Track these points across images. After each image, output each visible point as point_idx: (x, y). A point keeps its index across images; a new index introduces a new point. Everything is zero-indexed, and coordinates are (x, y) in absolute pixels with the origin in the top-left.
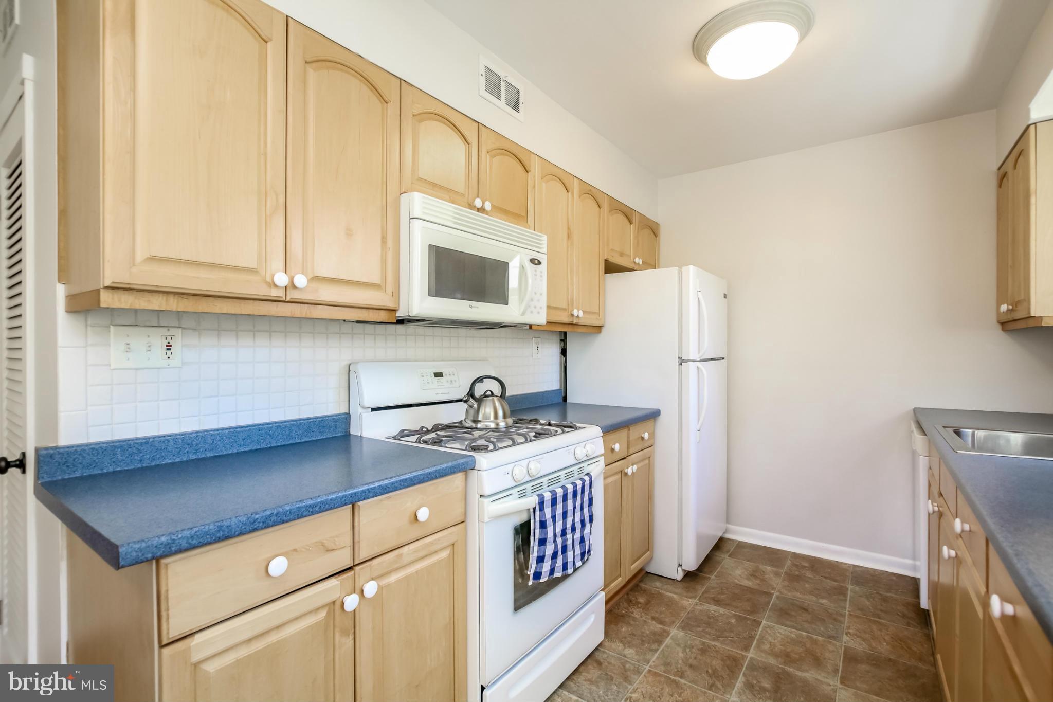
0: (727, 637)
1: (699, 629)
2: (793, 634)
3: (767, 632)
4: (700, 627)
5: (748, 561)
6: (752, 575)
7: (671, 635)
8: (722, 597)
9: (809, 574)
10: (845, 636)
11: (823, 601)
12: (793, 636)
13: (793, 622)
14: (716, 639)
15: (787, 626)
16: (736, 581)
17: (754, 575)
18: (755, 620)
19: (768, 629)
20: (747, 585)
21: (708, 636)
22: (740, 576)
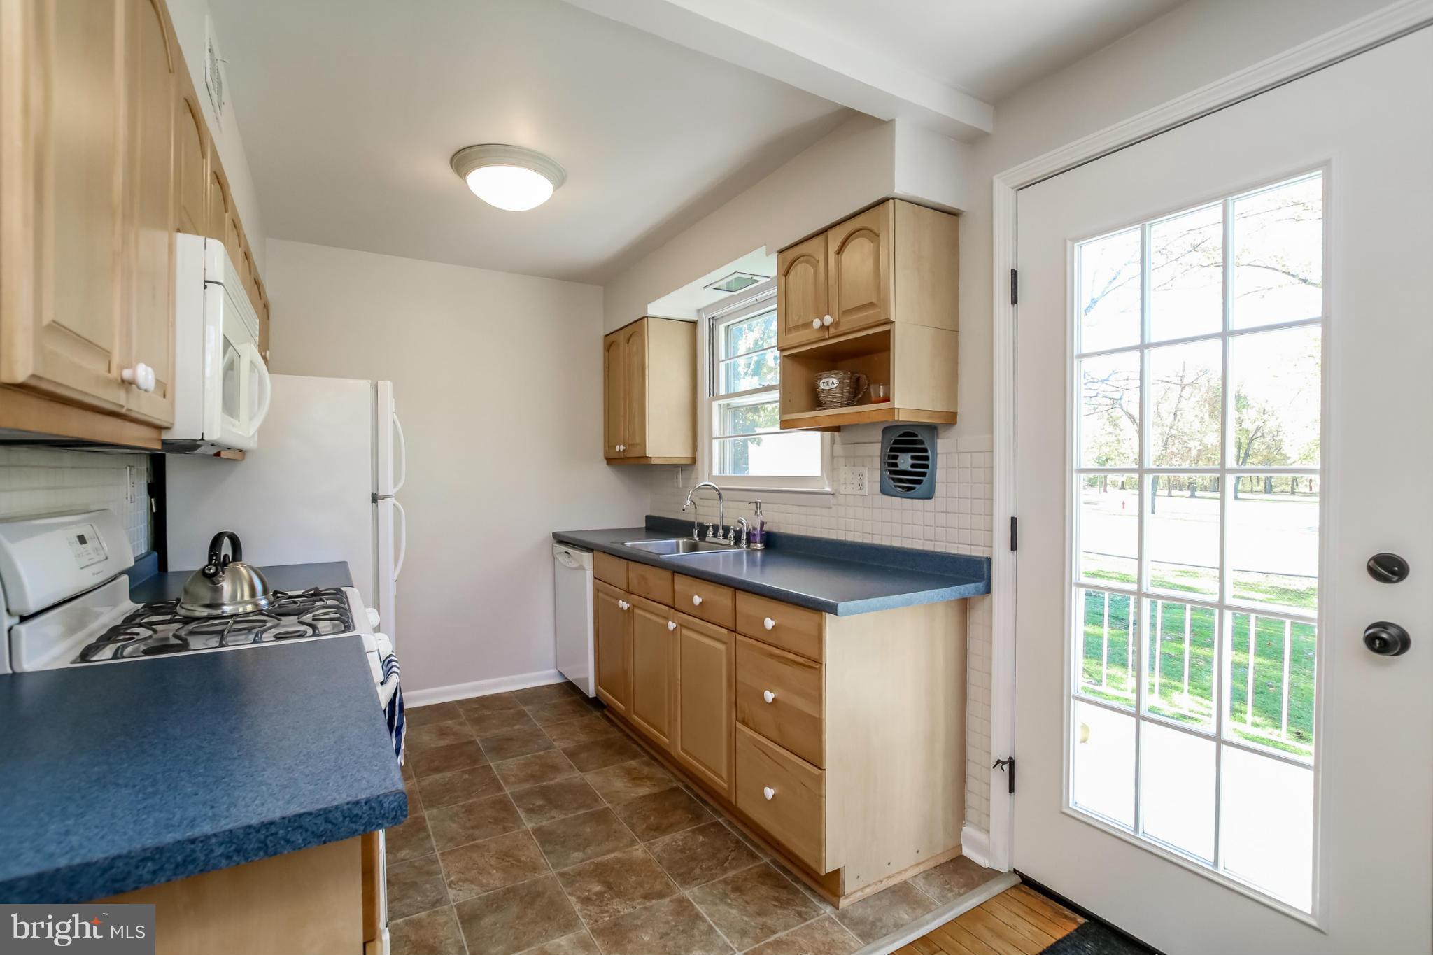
0: (477, 791)
1: (446, 799)
2: (521, 760)
3: (501, 769)
4: (444, 797)
5: (425, 724)
6: (442, 735)
7: (426, 818)
8: (436, 763)
9: (487, 713)
10: (554, 743)
11: (517, 727)
12: (522, 761)
13: (511, 752)
14: (469, 796)
15: (513, 757)
16: (432, 746)
17: (442, 733)
18: (483, 767)
19: (500, 767)
20: (446, 744)
21: (459, 799)
22: (431, 740)
